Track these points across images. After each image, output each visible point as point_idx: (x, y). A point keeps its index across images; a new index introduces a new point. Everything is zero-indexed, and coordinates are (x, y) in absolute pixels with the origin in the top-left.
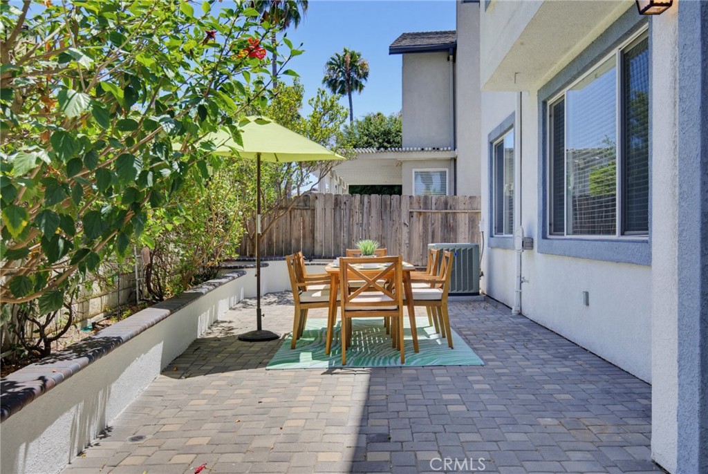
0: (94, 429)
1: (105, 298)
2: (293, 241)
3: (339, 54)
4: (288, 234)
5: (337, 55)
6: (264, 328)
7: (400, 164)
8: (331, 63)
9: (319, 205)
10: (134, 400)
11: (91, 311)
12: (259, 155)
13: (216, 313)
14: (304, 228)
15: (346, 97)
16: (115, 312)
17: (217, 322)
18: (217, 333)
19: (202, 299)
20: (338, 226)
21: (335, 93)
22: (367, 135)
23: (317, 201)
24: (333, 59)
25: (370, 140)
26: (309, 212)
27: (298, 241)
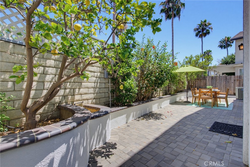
0: (160, 107)
1: (162, 94)
2: (201, 86)
3: (223, 38)
4: (200, 85)
5: (223, 39)
6: (188, 101)
7: (234, 68)
8: (221, 41)
9: (207, 79)
10: (165, 106)
11: (160, 95)
12: (187, 72)
13: (181, 98)
14: (204, 84)
15: (226, 49)
16: (163, 95)
17: (181, 99)
18: (180, 101)
19: (177, 95)
20: (213, 83)
21: (222, 49)
22: (231, 59)
23: (207, 78)
24: (222, 40)
25: (232, 60)
26: (205, 80)
27: (202, 86)
